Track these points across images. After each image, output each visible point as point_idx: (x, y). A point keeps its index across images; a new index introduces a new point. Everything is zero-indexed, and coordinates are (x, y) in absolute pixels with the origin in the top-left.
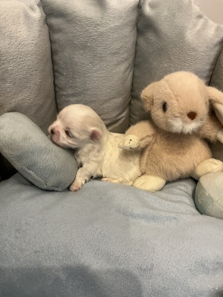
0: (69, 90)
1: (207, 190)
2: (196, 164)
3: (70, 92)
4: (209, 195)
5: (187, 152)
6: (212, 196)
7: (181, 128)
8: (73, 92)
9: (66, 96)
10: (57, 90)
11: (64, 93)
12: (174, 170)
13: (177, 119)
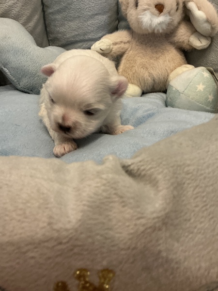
0: (54, 7)
1: (174, 86)
2: (169, 71)
3: (56, 8)
4: (176, 89)
5: (161, 57)
6: (178, 89)
7: (149, 22)
8: (58, 8)
9: (52, 13)
10: (45, 9)
11: (51, 11)
12: (146, 75)
13: (146, 12)
